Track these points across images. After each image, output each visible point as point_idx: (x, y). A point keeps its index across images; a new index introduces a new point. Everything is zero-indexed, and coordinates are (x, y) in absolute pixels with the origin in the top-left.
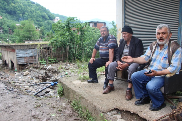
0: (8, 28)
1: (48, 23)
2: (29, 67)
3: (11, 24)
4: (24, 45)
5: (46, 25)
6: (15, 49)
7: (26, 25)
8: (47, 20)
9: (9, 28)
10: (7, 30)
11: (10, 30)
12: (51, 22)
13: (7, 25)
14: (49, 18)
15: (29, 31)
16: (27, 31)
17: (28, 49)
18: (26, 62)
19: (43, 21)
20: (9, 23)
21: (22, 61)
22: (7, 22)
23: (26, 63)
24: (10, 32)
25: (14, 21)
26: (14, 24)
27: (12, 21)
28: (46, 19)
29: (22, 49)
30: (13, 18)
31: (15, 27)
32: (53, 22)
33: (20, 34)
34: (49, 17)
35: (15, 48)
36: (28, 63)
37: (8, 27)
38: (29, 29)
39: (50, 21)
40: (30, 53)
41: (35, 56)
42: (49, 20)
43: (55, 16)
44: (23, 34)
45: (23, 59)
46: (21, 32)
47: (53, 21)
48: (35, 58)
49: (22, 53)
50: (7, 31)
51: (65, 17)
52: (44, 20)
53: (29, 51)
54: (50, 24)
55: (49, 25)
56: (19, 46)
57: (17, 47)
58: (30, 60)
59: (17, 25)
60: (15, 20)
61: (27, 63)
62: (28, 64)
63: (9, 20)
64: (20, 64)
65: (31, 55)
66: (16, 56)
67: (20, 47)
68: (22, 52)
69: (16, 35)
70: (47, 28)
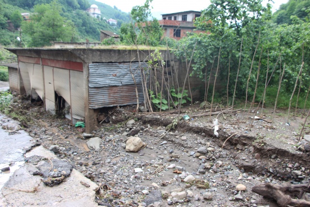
0: (7, 19)
1: (78, 14)
2: (122, 117)
3: (11, 13)
4: (110, 51)
5: (73, 17)
6: (86, 61)
7: (47, 13)
8: (76, 9)
9: (9, 19)
10: (3, 22)
11: (10, 22)
12: (82, 13)
13: (3, 13)
14: (79, 6)
15: (53, 25)
16: (49, 25)
17: (120, 63)
18: (112, 100)
19: (68, 10)
20: (7, 11)
21: (102, 100)
22: (4, 7)
23: (112, 106)
24: (9, 26)
25: (16, 7)
26: (17, 12)
27: (13, 7)
28: (74, 8)
29: (104, 61)
30: (14, 2)
31: (19, 18)
32: (86, 13)
33: (35, 31)
34: (79, 3)
35: (87, 58)
36: (118, 105)
37: (7, 17)
38: (52, 20)
39: (82, 11)
40: (124, 75)
41: (139, 85)
42: (79, 9)
43: (90, 3)
44: (41, 30)
45: (106, 92)
46: (37, 27)
47: (86, 11)
48: (140, 91)
49: (104, 76)
50: (4, 24)
51: (106, 5)
52: (71, 9)
53: (122, 69)
54: (82, 17)
55: (79, 18)
56: (99, 53)
57: (91, 55)
58: (122, 94)
59: (23, 14)
60: (18, 6)
61: (115, 105)
62: (116, 107)
63: (7, 5)
64: (97, 107)
65: (126, 80)
66: (88, 81)
67: (100, 55)
68: (103, 70)
69: (26, 32)
70: (76, 23)
